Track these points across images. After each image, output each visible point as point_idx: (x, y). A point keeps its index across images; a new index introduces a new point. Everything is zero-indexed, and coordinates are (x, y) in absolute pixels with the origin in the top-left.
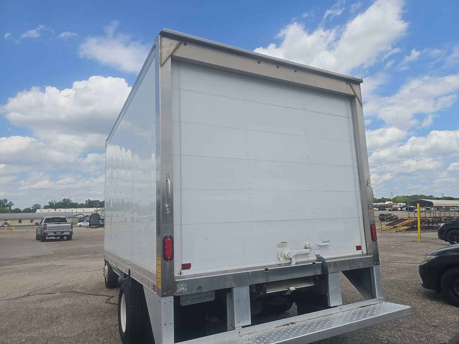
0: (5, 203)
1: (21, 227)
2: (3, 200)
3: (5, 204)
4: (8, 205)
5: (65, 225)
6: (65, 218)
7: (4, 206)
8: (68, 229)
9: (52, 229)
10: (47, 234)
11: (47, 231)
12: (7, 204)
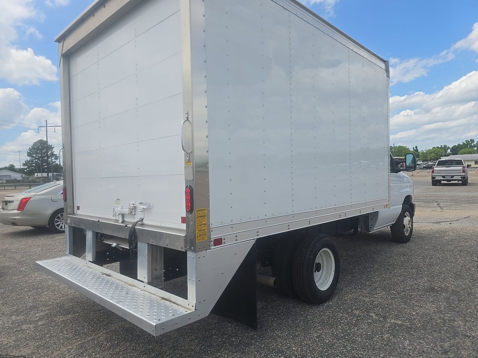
0: (471, 143)
1: (474, 169)
2: (470, 141)
3: (472, 145)
4: (475, 145)
5: (455, 169)
6: (461, 160)
7: (471, 147)
8: (460, 173)
9: (440, 173)
10: (435, 178)
11: (435, 174)
12: (473, 144)
